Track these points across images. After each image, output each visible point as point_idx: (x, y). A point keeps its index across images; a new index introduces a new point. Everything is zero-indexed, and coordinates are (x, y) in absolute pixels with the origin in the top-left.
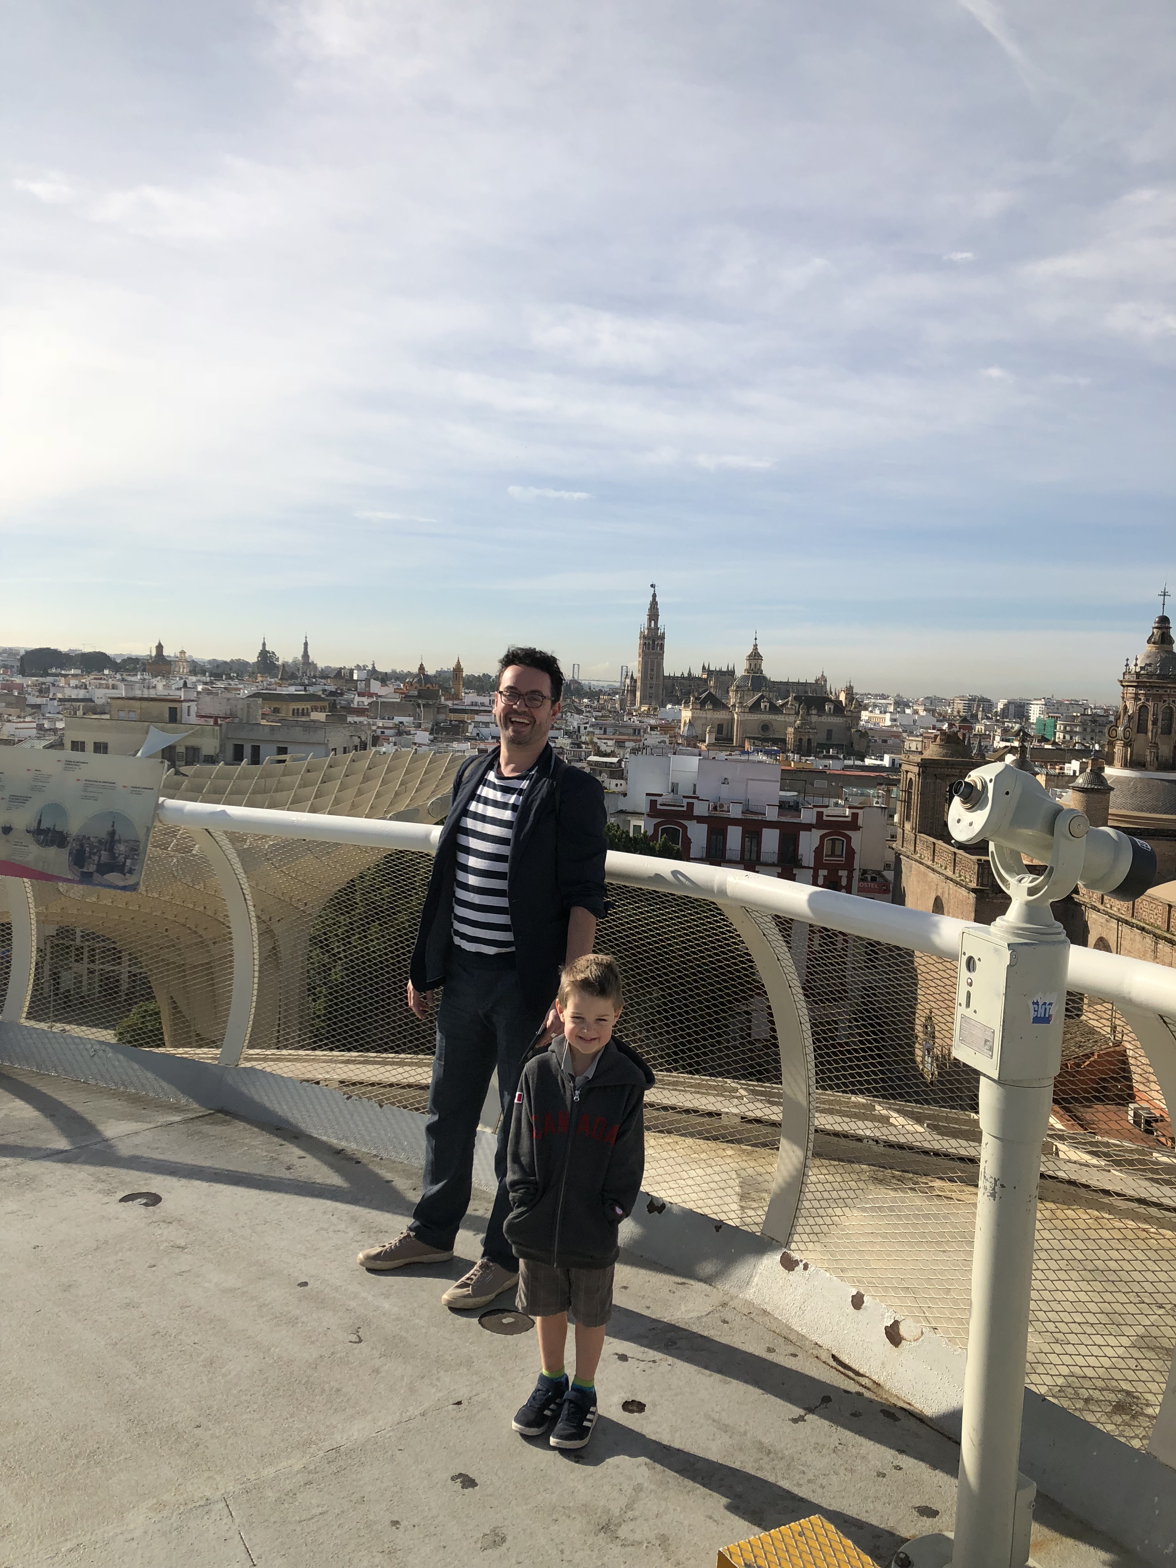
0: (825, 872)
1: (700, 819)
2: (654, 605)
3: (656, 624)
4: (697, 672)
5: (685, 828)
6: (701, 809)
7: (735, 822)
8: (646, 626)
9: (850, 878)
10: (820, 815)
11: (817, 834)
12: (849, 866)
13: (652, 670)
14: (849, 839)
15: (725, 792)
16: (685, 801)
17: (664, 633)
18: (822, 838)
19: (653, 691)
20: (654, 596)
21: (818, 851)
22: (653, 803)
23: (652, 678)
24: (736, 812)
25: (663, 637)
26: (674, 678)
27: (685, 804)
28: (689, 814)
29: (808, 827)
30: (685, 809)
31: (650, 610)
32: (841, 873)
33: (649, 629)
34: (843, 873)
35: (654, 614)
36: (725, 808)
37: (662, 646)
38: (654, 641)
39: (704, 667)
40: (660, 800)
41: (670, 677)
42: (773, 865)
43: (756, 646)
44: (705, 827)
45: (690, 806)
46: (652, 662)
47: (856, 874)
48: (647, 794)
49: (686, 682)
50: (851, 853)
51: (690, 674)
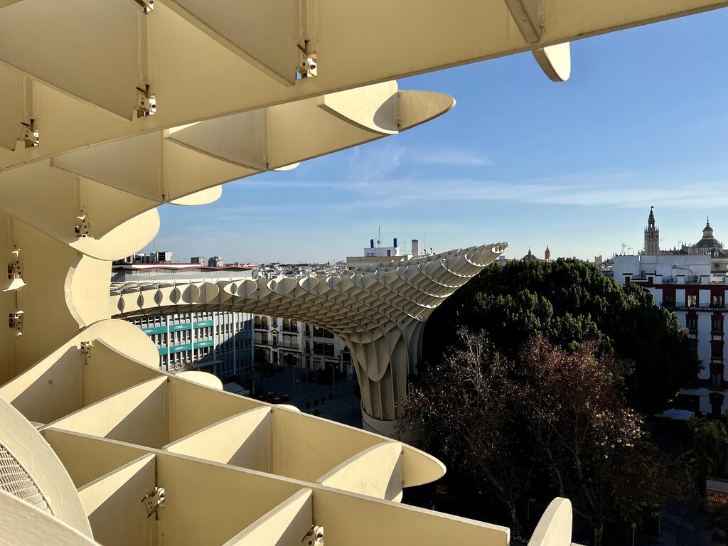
1: (658, 287)
2: (651, 216)
6: (657, 281)
7: (680, 287)
8: (648, 227)
15: (675, 273)
16: (648, 276)
17: (658, 230)
20: (651, 212)
22: (627, 279)
24: (681, 281)
27: (647, 278)
30: (647, 281)
31: (650, 219)
36: (675, 280)
37: (658, 236)
38: (652, 234)
39: (683, 245)
40: (631, 276)
41: (663, 251)
42: (708, 311)
43: (708, 223)
44: (661, 291)
45: (651, 279)
46: (653, 244)
48: (624, 274)
49: (673, 253)
51: (674, 249)
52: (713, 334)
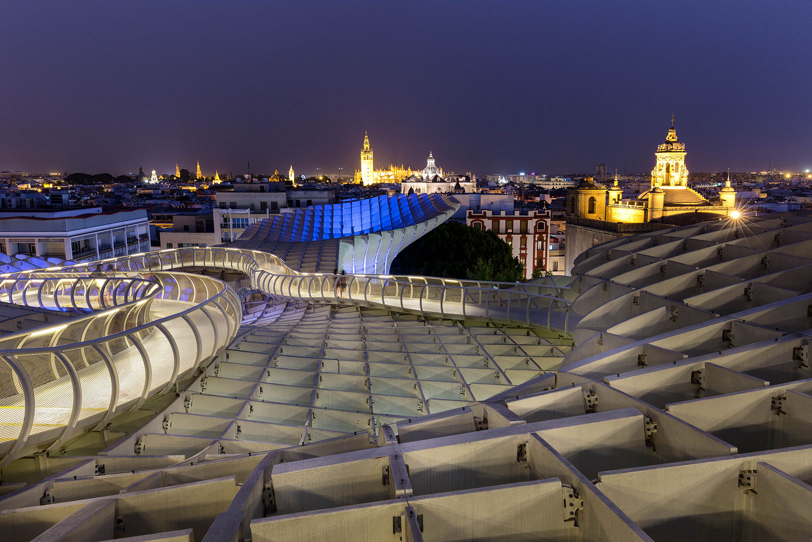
0: (538, 235)
1: (489, 218)
5: (483, 222)
6: (488, 214)
7: (503, 218)
9: (547, 237)
10: (535, 213)
11: (535, 220)
12: (546, 233)
13: (368, 169)
14: (546, 222)
15: (492, 207)
16: (483, 211)
18: (537, 222)
21: (535, 227)
22: (470, 213)
24: (503, 214)
29: (531, 218)
30: (483, 214)
32: (543, 235)
34: (544, 235)
36: (498, 213)
40: (472, 211)
42: (518, 234)
44: (491, 222)
45: (485, 213)
47: (549, 235)
50: (547, 227)
52: (521, 249)
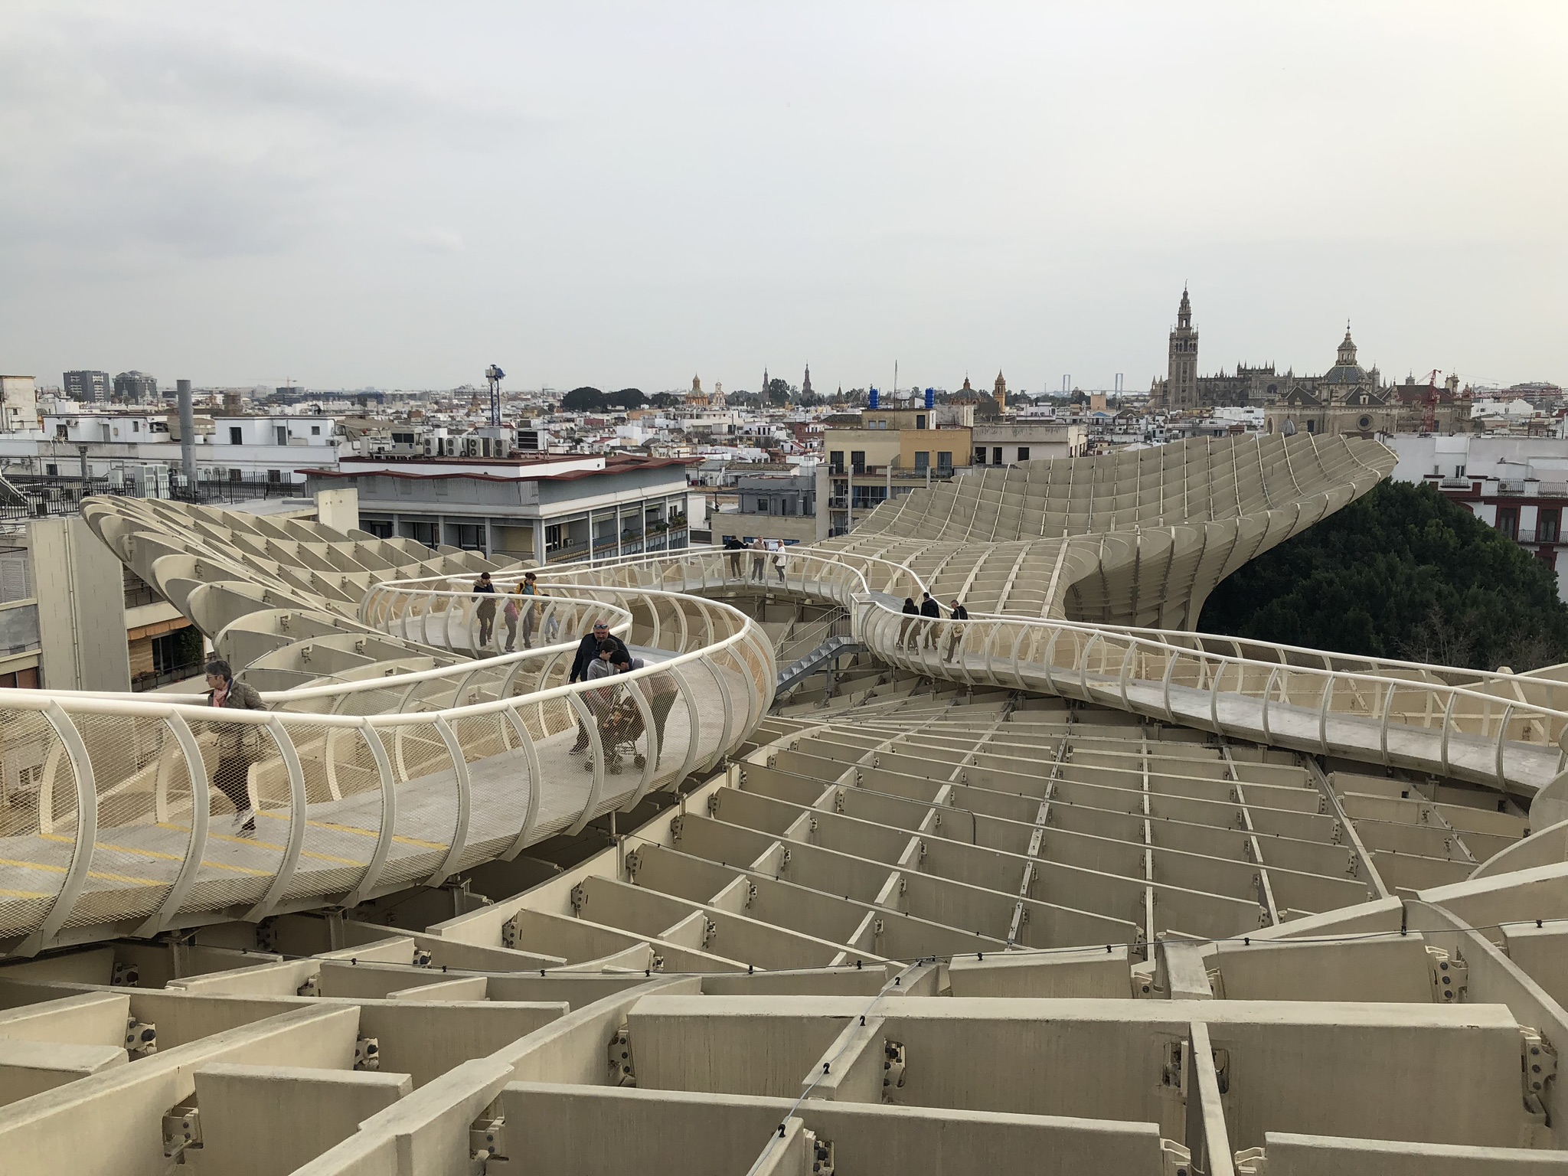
1: (1488, 500)
2: (1185, 303)
3: (1188, 322)
4: (1231, 372)
5: (1471, 510)
6: (1489, 489)
7: (1529, 501)
8: (1177, 326)
13: (1185, 372)
16: (1471, 482)
17: (1197, 333)
19: (1186, 394)
20: (1185, 294)
23: (1184, 381)
24: (1531, 491)
25: (1195, 337)
26: (1207, 380)
27: (1471, 485)
28: (1475, 495)
30: (1470, 490)
31: (1181, 309)
33: (1180, 329)
35: (1185, 314)
36: (1517, 488)
37: (1195, 346)
38: (1186, 342)
39: (1239, 366)
40: (1440, 482)
41: (1201, 379)
43: (1348, 335)
44: (1493, 508)
45: (1477, 486)
46: (1185, 363)
49: (1221, 384)
51: (1222, 375)
